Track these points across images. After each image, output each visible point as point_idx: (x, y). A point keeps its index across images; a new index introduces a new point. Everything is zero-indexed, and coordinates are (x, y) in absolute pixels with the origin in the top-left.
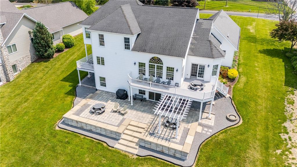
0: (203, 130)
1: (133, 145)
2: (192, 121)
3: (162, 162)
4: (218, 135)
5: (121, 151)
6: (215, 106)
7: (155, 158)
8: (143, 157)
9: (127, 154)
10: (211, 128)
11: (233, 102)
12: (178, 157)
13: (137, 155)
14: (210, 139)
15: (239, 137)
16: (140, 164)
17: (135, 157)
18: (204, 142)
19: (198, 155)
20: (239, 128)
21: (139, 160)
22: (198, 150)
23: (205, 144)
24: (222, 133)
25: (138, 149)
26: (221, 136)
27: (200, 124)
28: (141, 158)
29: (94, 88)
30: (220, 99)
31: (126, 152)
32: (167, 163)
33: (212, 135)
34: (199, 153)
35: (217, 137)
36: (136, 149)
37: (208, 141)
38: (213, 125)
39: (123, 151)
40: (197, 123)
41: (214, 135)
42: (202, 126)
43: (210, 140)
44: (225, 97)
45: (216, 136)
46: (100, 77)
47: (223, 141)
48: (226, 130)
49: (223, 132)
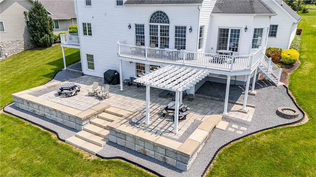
0: (230, 126)
1: (98, 140)
2: (212, 112)
3: (137, 170)
4: (259, 136)
5: (74, 147)
6: (257, 97)
7: (128, 163)
8: (106, 160)
9: (82, 152)
10: (245, 124)
11: (290, 93)
12: (171, 164)
13: (97, 155)
14: (241, 140)
15: (302, 142)
16: (96, 170)
17: (93, 158)
18: (228, 145)
19: (212, 165)
20: (301, 129)
21: (97, 164)
22: (215, 155)
23: (230, 148)
24: (266, 134)
25: (104, 146)
26: (264, 139)
27: (225, 119)
28: (102, 160)
29: (81, 72)
30: (266, 88)
31: (81, 149)
32: (146, 173)
33: (246, 136)
34: (215, 161)
35: (256, 138)
36: (100, 145)
37: (236, 144)
38: (249, 120)
39: (77, 147)
40: (220, 116)
41: (249, 136)
42: (229, 121)
43: (240, 143)
44: (276, 86)
45: (254, 138)
46: (87, 55)
47: (267, 146)
48: (274, 130)
49: (268, 133)
